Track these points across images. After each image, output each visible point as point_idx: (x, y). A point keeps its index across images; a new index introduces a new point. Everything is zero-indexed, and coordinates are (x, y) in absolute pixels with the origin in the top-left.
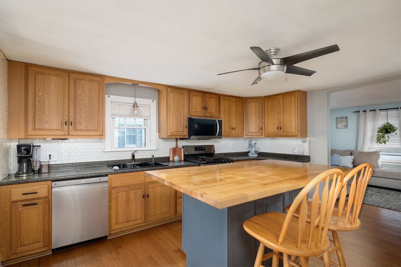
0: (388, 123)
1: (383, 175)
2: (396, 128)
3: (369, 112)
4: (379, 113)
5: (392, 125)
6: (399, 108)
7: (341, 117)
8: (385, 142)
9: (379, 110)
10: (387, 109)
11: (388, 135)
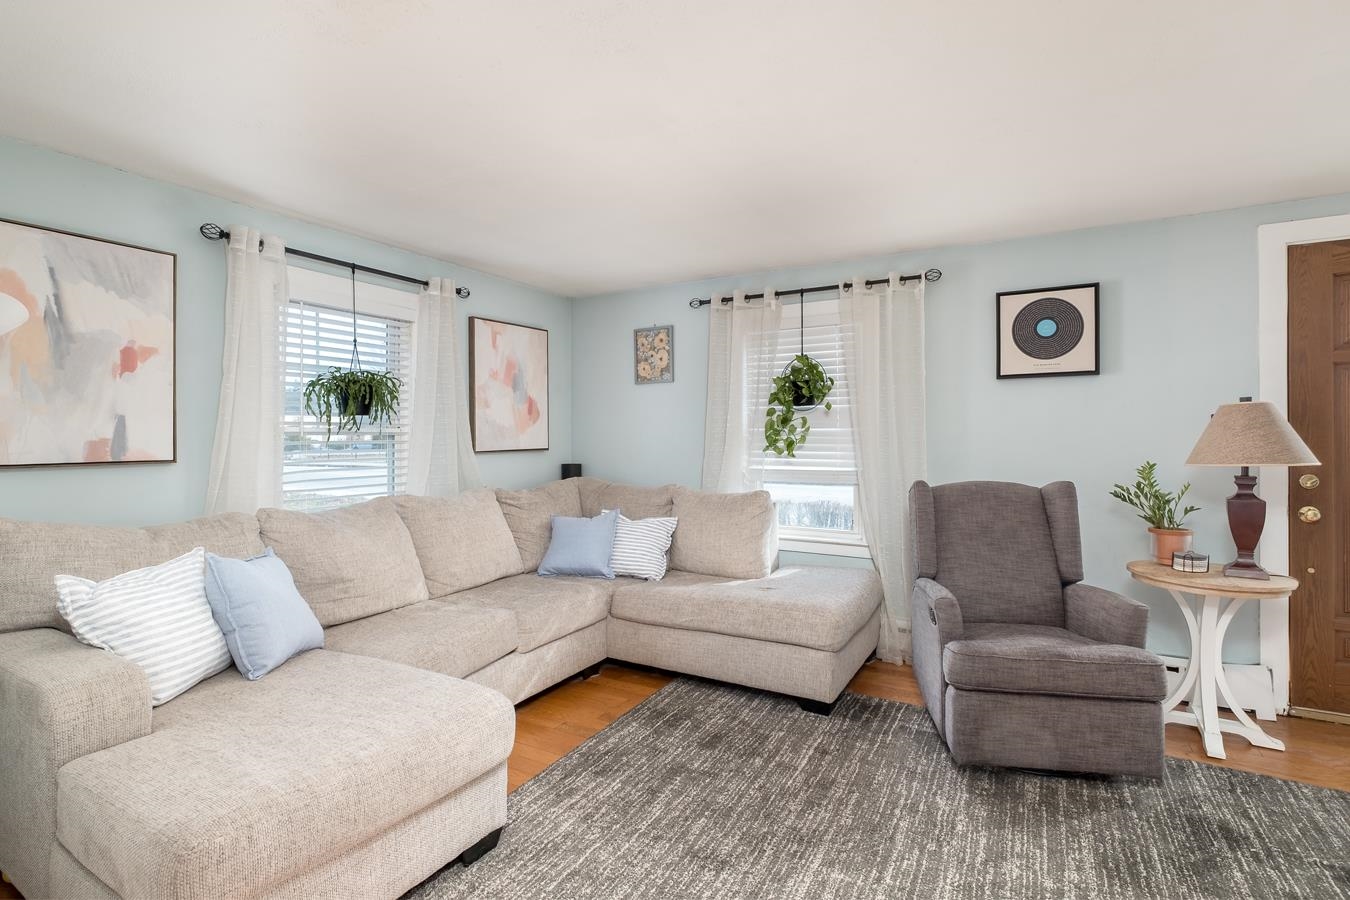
0: (803, 358)
1: (754, 623)
2: (829, 383)
3: (743, 303)
4: (773, 307)
5: (815, 367)
6: (841, 287)
7: (649, 330)
8: (790, 445)
9: (778, 294)
10: (802, 292)
11: (802, 414)
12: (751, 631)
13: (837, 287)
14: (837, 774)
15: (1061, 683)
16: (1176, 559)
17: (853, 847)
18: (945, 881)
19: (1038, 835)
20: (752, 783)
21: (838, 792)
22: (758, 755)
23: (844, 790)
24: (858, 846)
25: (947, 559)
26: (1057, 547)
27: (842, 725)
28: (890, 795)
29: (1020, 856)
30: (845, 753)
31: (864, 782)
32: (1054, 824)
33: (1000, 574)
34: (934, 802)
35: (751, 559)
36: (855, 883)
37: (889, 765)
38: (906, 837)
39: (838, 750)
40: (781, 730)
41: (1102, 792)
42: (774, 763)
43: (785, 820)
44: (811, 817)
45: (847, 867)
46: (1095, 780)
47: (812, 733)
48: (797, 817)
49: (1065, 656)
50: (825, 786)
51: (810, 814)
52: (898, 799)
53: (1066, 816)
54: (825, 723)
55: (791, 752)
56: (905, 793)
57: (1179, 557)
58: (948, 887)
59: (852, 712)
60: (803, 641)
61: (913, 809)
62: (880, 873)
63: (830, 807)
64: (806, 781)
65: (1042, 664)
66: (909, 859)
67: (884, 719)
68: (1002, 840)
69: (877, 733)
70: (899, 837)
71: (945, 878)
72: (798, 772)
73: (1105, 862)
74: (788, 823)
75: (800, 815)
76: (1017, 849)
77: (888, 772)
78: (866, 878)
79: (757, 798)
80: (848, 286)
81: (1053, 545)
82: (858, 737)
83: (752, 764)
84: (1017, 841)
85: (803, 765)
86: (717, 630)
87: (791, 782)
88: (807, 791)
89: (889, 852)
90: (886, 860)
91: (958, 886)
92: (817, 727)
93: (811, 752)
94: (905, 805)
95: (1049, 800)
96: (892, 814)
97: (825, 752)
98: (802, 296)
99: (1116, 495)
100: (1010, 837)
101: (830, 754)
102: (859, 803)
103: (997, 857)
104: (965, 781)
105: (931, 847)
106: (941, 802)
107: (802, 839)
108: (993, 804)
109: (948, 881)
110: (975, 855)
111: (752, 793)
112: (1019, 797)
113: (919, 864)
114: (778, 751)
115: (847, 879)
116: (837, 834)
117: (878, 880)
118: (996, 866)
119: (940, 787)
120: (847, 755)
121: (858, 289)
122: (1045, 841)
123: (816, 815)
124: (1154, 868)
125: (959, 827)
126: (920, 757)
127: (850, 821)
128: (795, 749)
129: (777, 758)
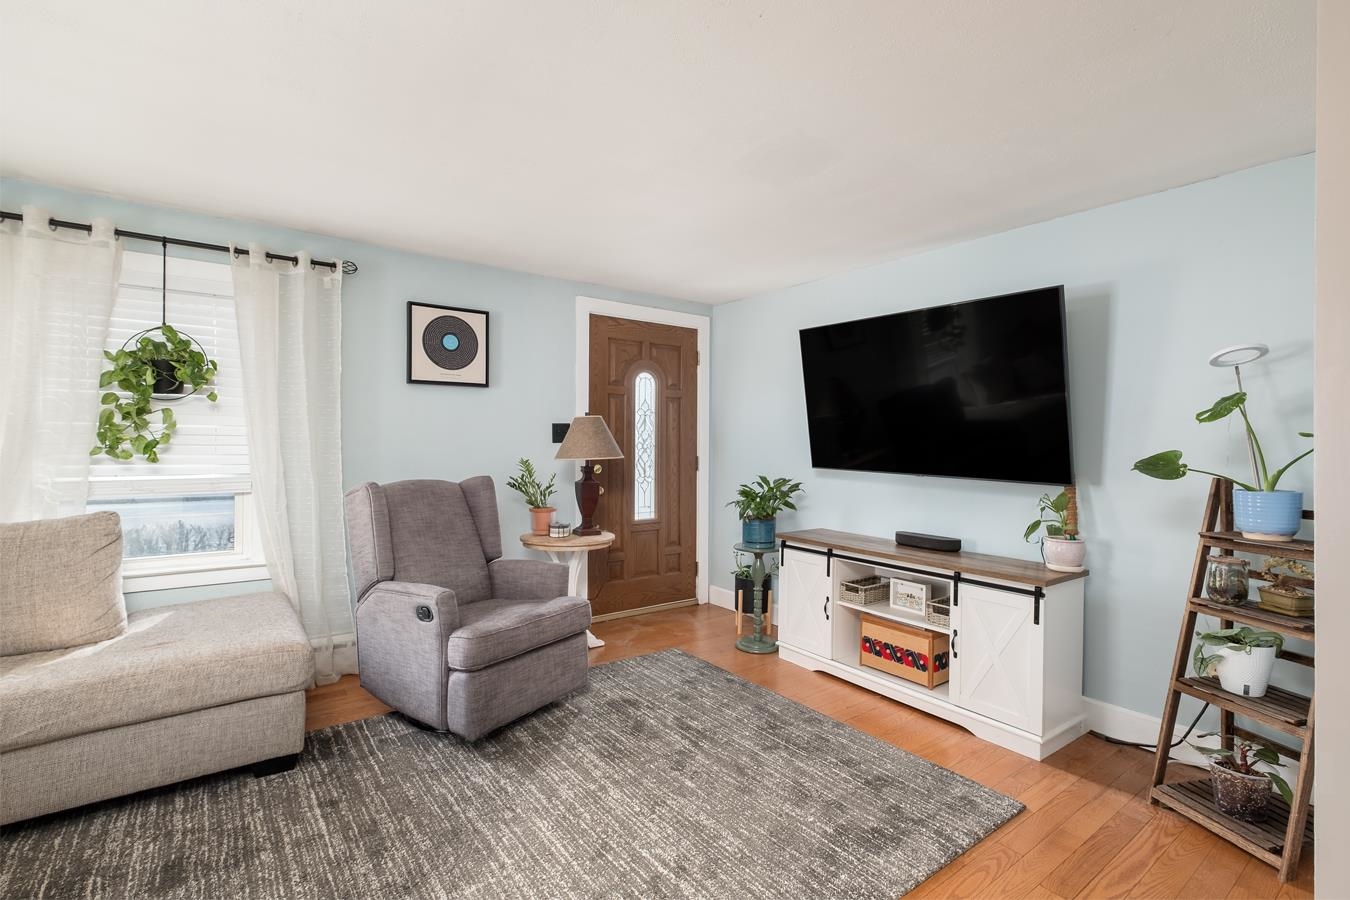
0: (167, 329)
2: (211, 366)
5: (187, 344)
6: (232, 251)
9: (118, 235)
10: (165, 241)
11: (164, 405)
12: (177, 704)
13: (226, 249)
14: (370, 814)
15: (542, 636)
16: (552, 530)
17: (456, 860)
18: (542, 831)
19: (556, 762)
20: (287, 879)
21: (389, 827)
22: (258, 850)
23: (392, 822)
24: (459, 856)
25: (402, 558)
26: (482, 532)
27: (319, 769)
28: (436, 800)
29: (563, 782)
30: (357, 794)
31: (401, 806)
32: (557, 749)
33: (447, 564)
34: (474, 784)
35: (100, 612)
36: (490, 883)
37: (406, 777)
38: (484, 822)
39: (344, 793)
40: (253, 812)
41: (558, 713)
42: (288, 847)
43: (370, 886)
44: (390, 865)
45: (469, 878)
46: (549, 709)
47: (296, 793)
48: (378, 876)
49: (540, 615)
50: (372, 829)
51: (386, 863)
52: (446, 799)
53: (557, 739)
54: (300, 777)
55: (295, 825)
56: (444, 791)
57: (554, 527)
58: (548, 834)
59: (316, 752)
60: (266, 690)
61: (468, 800)
62: (497, 861)
63: (398, 844)
64: (347, 839)
65: (531, 625)
66: (504, 836)
67: (356, 741)
68: (543, 781)
69: (363, 758)
70: (479, 825)
71: (540, 829)
72: (327, 838)
73: (602, 754)
74: (375, 885)
75: (378, 870)
76: (557, 779)
77: (411, 782)
78: (492, 872)
79: (311, 890)
80: (240, 252)
81: (477, 531)
82: (350, 771)
83: (260, 863)
84: (551, 774)
85: (324, 828)
86: (107, 724)
87: (331, 851)
88: (358, 846)
89: (484, 840)
90: (489, 847)
91: (552, 827)
92: (296, 786)
93: (318, 811)
94: (456, 799)
95: (538, 737)
96: (454, 813)
97: (333, 803)
98: (165, 246)
99: (509, 484)
100: (544, 774)
101: (341, 800)
102: (419, 825)
103: (551, 793)
104: (477, 755)
105: (508, 815)
106: (479, 780)
107: (406, 888)
108: (511, 759)
109: (543, 829)
110: (538, 800)
111: (300, 889)
112: (519, 744)
113: (515, 834)
114: (278, 833)
115: (480, 886)
116: (430, 859)
117: (503, 867)
118: (557, 798)
119: (465, 769)
120: (359, 792)
121: (256, 258)
122: (563, 763)
123: (393, 860)
124: (622, 741)
125: (510, 789)
126: (424, 756)
127: (428, 842)
128: (295, 817)
129: (287, 839)
